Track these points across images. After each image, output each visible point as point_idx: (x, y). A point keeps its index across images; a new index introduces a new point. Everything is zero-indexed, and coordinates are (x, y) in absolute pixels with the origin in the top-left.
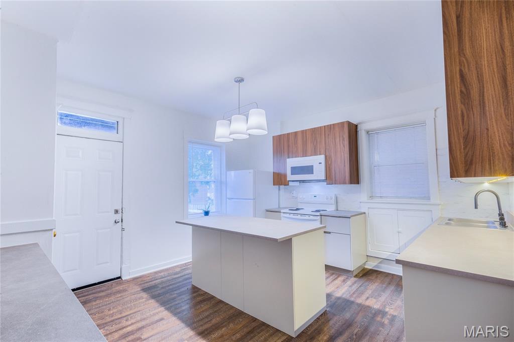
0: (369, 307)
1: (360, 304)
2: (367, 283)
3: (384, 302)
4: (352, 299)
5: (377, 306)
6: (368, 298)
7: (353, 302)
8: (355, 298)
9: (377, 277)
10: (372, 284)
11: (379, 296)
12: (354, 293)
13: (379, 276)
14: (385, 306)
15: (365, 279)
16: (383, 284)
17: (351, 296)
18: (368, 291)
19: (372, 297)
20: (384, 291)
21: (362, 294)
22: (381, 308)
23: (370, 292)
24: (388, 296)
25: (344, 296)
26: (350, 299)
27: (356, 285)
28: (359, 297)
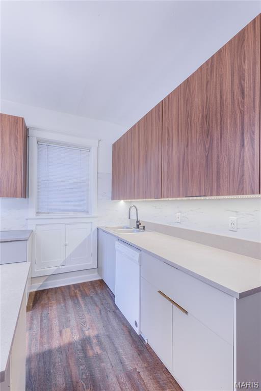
0: (70, 344)
1: (60, 348)
2: (45, 312)
3: (78, 326)
4: (46, 347)
5: (76, 337)
6: (61, 332)
7: (50, 352)
8: (49, 343)
9: (49, 298)
10: (51, 310)
11: (68, 320)
12: (41, 337)
13: (49, 295)
14: (83, 332)
15: (40, 307)
16: (60, 303)
17: (42, 343)
18: (53, 322)
19: (64, 328)
20: (66, 311)
21: (51, 329)
22: (82, 337)
23: (57, 321)
24: (75, 315)
25: (33, 351)
26: (44, 350)
27: (35, 321)
28: (50, 337)
